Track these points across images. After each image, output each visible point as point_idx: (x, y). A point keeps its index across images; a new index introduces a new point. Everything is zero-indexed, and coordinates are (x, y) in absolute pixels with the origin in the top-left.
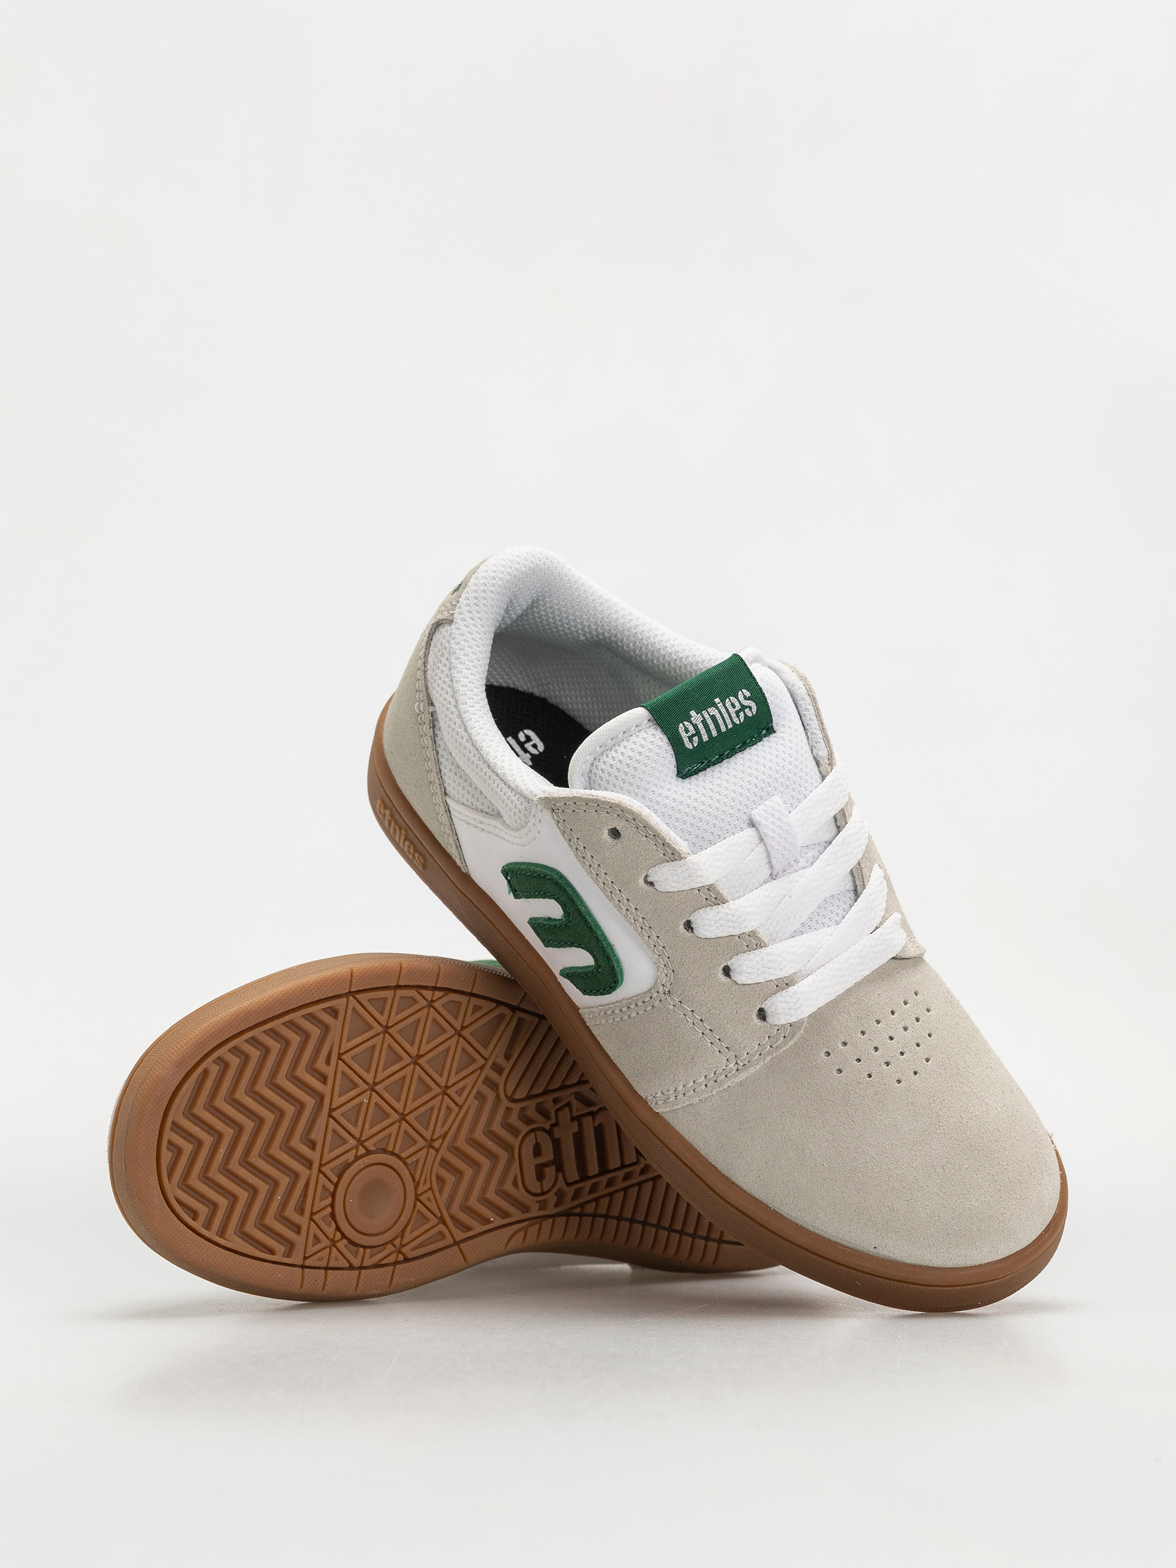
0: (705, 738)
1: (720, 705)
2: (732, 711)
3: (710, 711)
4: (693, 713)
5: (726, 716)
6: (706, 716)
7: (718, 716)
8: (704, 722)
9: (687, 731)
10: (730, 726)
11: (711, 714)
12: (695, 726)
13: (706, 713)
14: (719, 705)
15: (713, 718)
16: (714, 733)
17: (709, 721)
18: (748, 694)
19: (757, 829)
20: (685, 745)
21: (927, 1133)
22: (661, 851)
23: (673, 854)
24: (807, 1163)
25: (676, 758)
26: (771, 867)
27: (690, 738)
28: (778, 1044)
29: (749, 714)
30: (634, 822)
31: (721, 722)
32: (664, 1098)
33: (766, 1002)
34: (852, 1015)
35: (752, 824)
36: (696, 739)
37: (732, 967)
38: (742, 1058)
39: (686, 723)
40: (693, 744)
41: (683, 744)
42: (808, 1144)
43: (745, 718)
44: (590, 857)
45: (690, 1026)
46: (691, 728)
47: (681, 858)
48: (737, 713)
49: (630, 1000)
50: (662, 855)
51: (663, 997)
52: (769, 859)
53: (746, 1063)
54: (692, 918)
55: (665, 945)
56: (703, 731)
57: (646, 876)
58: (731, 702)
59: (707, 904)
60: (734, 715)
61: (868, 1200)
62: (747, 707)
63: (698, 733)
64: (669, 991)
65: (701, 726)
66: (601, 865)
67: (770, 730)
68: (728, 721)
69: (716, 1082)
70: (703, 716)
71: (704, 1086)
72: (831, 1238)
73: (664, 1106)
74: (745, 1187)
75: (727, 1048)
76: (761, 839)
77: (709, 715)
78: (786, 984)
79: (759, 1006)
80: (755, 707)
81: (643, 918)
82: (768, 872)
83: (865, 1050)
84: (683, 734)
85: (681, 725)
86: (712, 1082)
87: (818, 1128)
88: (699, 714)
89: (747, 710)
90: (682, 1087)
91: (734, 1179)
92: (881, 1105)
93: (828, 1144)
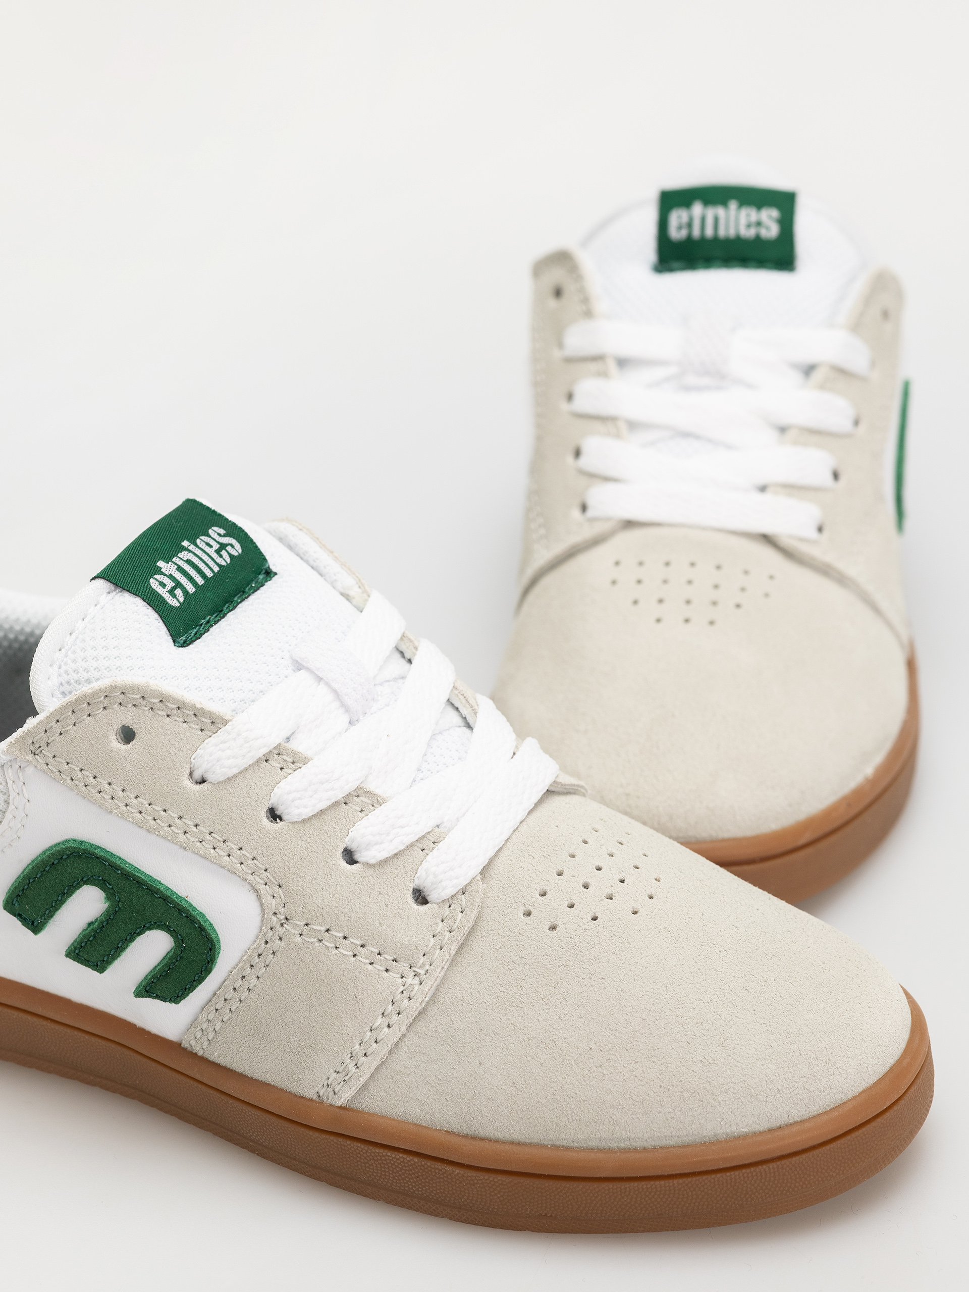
0: (191, 589)
1: (192, 547)
2: (211, 551)
3: (181, 557)
4: (161, 564)
5: (205, 558)
6: (181, 563)
7: (195, 560)
8: (179, 569)
9: (163, 585)
10: (216, 569)
11: (185, 559)
12: (171, 577)
13: (178, 559)
14: (190, 548)
15: (189, 562)
16: (200, 581)
17: (187, 568)
18: (222, 532)
19: (308, 669)
20: (167, 603)
21: (702, 957)
22: (196, 727)
23: (213, 723)
24: (567, 1057)
25: (163, 621)
26: (347, 710)
27: (171, 592)
28: (457, 924)
29: (235, 553)
30: (144, 702)
31: (201, 565)
32: (340, 1078)
33: (418, 874)
34: (536, 857)
35: (299, 666)
36: (178, 592)
37: (353, 847)
38: (420, 964)
39: (157, 577)
40: (178, 600)
41: (164, 601)
42: (557, 1033)
43: (230, 557)
44: (107, 786)
45: (333, 952)
46: (166, 580)
47: (226, 722)
48: (218, 552)
49: (241, 965)
50: (200, 732)
51: (280, 931)
52: (340, 700)
53: (427, 967)
54: (273, 801)
55: (255, 854)
56: (184, 581)
57: (191, 774)
58: (204, 542)
59: (286, 775)
60: (215, 556)
61: (670, 1065)
62: (227, 545)
63: (178, 585)
64: (287, 919)
65: (178, 576)
66: (127, 787)
67: (269, 574)
68: (211, 564)
69: (399, 1014)
70: (176, 564)
71: (386, 1029)
72: (646, 1145)
73: (346, 1088)
74: (499, 1135)
75: (394, 960)
76: (320, 679)
77: (184, 560)
78: (434, 843)
79: (411, 885)
80: (237, 544)
81: (211, 833)
82: (345, 719)
83: (573, 890)
84: (160, 590)
85: (152, 581)
86: (395, 1017)
87: (560, 1006)
88: (170, 563)
89: (229, 548)
90: (357, 1046)
91: (482, 1133)
92: (627, 945)
93: (583, 1020)
